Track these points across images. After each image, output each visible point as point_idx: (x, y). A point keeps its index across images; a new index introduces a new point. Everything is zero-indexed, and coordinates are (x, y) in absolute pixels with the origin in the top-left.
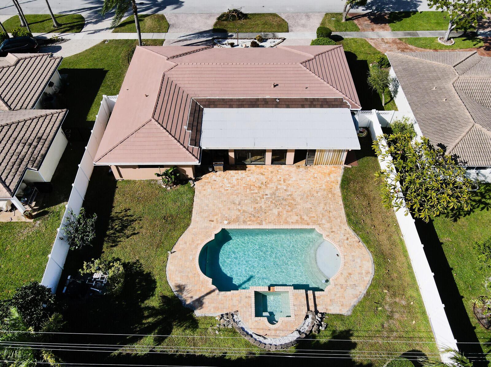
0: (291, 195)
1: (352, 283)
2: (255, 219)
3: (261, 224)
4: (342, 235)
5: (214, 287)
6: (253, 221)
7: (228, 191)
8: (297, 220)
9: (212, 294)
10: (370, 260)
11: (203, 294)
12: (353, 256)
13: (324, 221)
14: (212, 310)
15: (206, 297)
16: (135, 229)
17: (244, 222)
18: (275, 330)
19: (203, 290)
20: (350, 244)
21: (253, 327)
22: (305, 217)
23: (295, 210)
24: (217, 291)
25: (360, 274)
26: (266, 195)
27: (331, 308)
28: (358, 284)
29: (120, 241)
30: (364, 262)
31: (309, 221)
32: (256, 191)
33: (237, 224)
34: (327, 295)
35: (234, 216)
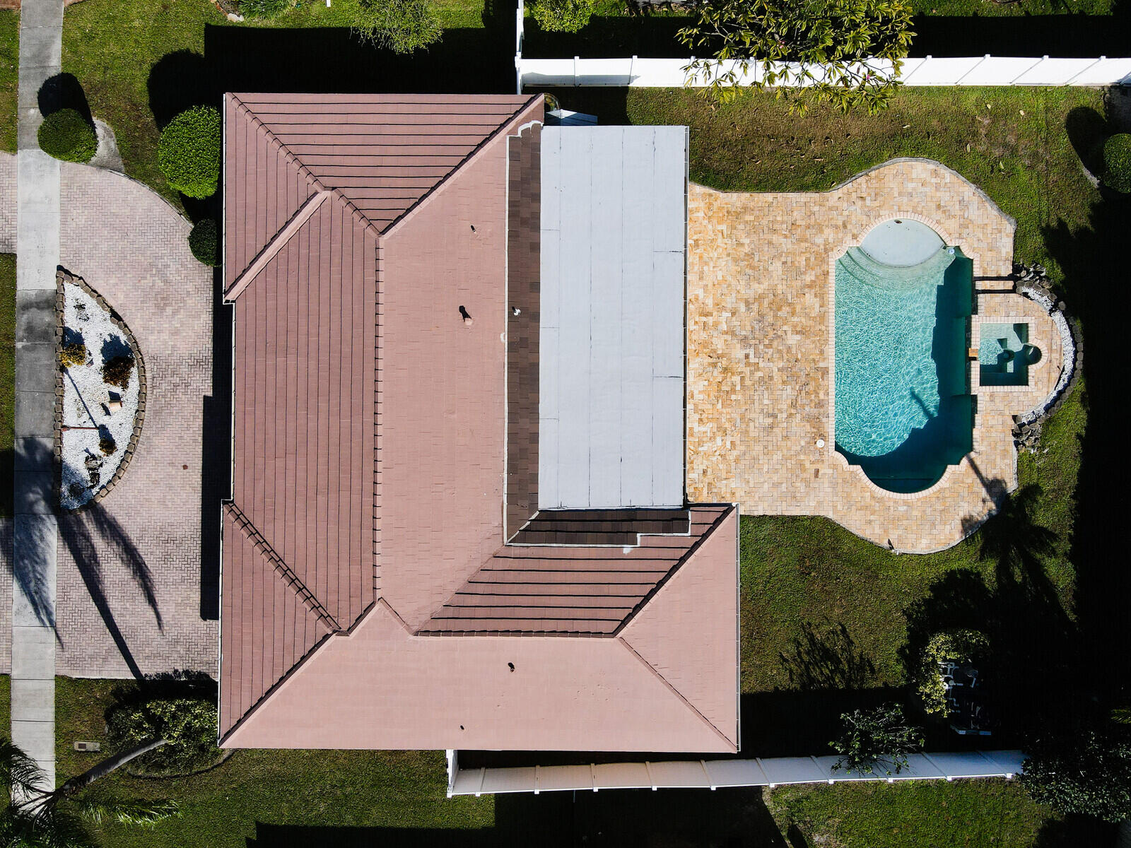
0: (747, 303)
1: (957, 207)
2: (813, 383)
3: (825, 371)
4: (852, 208)
5: (964, 461)
6: (818, 387)
7: (738, 442)
8: (816, 296)
9: (978, 462)
10: (910, 163)
11: (978, 481)
12: (900, 194)
13: (819, 240)
14: (1007, 461)
15: (984, 474)
16: (833, 632)
17: (820, 404)
18: (1051, 353)
19: (970, 481)
20: (873, 194)
21: (1045, 390)
22: (809, 278)
23: (790, 297)
24: (973, 454)
25: (937, 188)
26: (747, 356)
27: (1004, 251)
28: (959, 195)
29: (861, 656)
30: (914, 176)
31: (818, 271)
32: (737, 379)
33: (824, 420)
34: (981, 255)
35: (804, 426)
